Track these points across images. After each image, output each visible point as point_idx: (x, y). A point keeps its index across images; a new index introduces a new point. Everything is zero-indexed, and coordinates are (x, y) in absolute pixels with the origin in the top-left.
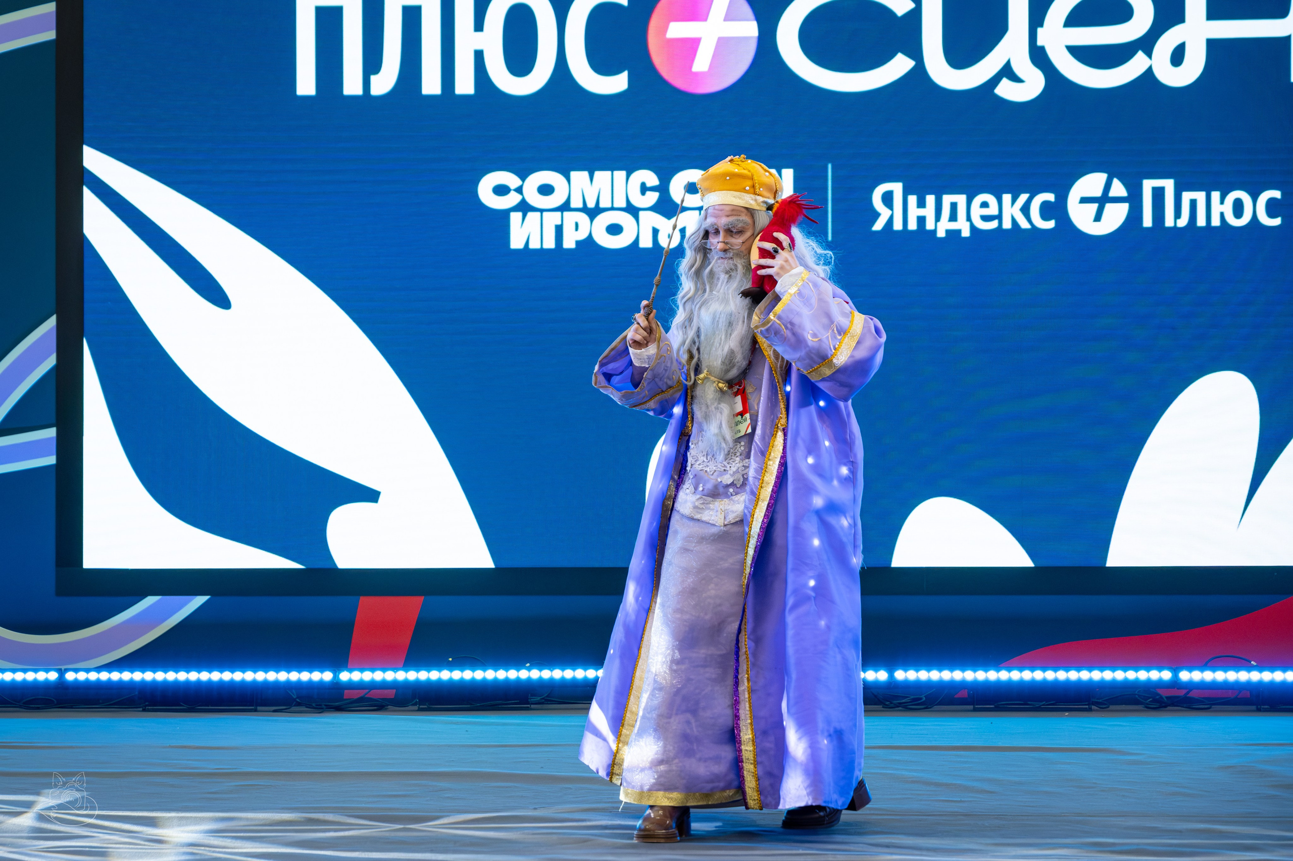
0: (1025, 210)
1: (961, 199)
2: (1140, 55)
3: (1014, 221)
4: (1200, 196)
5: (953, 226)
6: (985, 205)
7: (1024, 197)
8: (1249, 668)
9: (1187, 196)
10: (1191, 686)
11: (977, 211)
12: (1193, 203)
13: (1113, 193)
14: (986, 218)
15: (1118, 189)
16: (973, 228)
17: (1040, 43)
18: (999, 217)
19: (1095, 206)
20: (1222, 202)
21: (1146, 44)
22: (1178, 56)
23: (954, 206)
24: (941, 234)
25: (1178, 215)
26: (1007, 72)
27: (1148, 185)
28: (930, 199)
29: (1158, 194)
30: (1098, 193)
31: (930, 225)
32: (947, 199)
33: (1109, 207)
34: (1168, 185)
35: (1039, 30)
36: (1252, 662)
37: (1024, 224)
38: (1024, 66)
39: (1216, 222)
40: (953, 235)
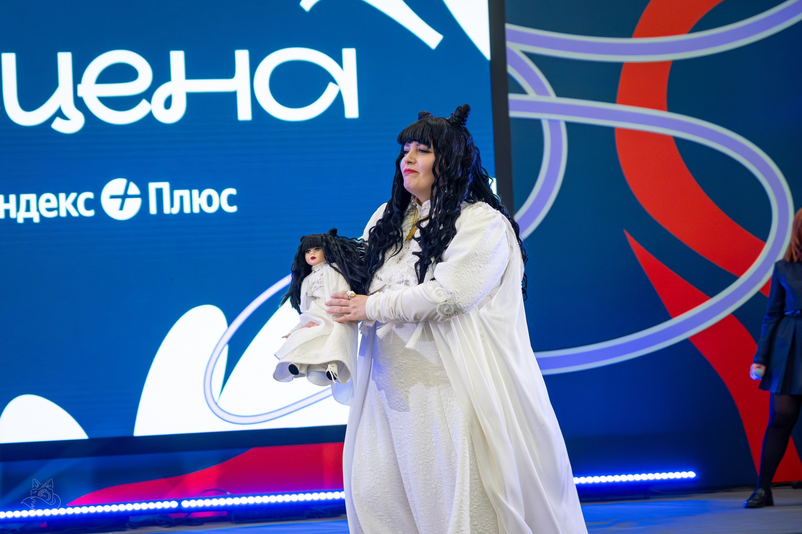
0: (75, 204)
1: (32, 197)
2: (144, 102)
3: (68, 212)
4: (185, 193)
5: (28, 215)
6: (48, 201)
7: (73, 195)
8: (225, 497)
9: (177, 193)
10: (190, 511)
11: (43, 205)
12: (182, 198)
13: (130, 192)
14: (49, 210)
15: (134, 189)
16: (41, 217)
17: (80, 94)
18: (58, 209)
19: (119, 201)
20: (199, 196)
21: (148, 95)
22: (168, 103)
23: (28, 202)
24: (20, 221)
25: (172, 205)
26: (60, 114)
27: (153, 187)
28: (12, 197)
29: (159, 192)
30: (121, 193)
31: (13, 215)
32: (24, 197)
33: (128, 200)
34: (165, 186)
35: (79, 86)
36: (228, 493)
37: (74, 214)
38: (70, 110)
39: (196, 210)
40: (28, 221)
